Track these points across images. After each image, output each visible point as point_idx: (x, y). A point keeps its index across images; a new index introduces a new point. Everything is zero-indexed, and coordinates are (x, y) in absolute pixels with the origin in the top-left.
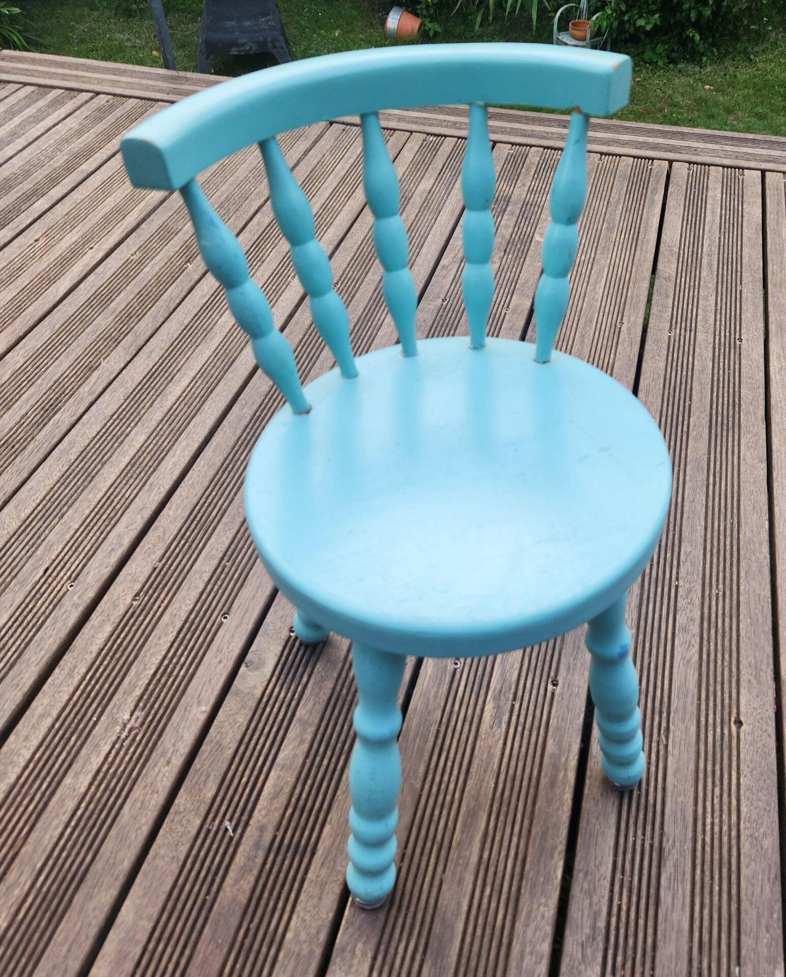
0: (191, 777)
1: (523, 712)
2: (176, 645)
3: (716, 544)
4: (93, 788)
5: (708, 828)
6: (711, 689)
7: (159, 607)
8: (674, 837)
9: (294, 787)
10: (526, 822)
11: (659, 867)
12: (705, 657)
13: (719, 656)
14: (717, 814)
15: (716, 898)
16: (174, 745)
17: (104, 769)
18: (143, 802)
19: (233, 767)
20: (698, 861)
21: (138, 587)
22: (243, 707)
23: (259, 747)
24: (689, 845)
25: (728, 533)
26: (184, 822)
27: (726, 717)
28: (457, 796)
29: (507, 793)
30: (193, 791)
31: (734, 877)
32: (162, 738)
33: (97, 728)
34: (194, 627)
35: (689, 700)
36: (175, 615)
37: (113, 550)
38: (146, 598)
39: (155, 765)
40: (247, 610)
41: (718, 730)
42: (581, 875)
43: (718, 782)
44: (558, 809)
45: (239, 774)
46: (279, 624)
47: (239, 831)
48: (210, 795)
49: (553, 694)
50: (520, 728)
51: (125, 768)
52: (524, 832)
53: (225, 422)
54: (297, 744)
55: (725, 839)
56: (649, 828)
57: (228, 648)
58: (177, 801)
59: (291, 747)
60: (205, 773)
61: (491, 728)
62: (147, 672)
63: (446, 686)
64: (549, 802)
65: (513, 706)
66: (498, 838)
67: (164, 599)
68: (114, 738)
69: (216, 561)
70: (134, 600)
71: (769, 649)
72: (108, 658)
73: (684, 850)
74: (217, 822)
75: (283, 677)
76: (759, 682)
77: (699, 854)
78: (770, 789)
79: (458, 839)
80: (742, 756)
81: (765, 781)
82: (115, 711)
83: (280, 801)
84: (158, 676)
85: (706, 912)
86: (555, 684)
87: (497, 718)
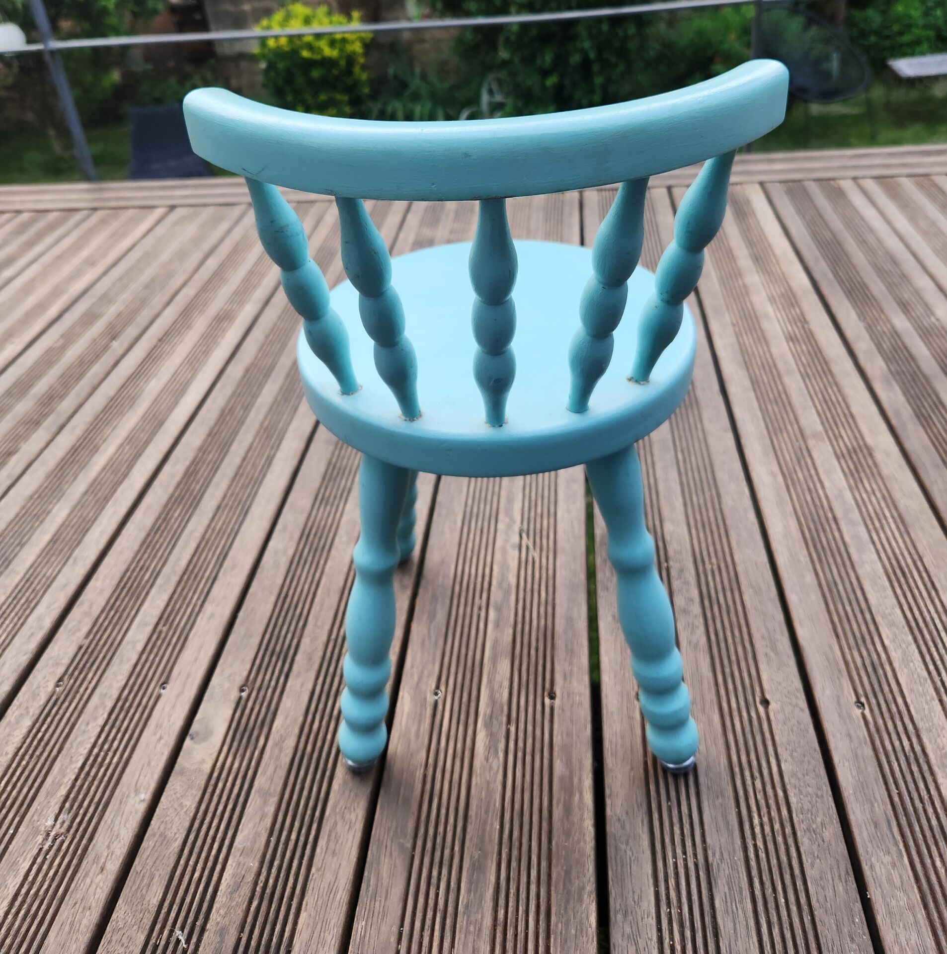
0: (131, 884)
1: (521, 735)
2: (107, 728)
3: (698, 518)
4: (10, 917)
5: (757, 830)
6: (727, 670)
7: (87, 689)
8: (720, 848)
9: (259, 874)
10: (544, 864)
11: (710, 889)
12: (713, 637)
13: (729, 634)
14: (764, 810)
15: (784, 913)
16: (108, 847)
17: (23, 891)
18: (72, 924)
19: (182, 862)
20: (754, 872)
21: (61, 670)
22: (190, 787)
23: (212, 832)
24: (740, 854)
25: (709, 505)
26: (124, 940)
27: (750, 698)
28: (457, 848)
29: (516, 833)
30: (134, 900)
31: (799, 883)
32: (94, 841)
33: (14, 842)
34: (127, 704)
35: (706, 687)
36: (106, 695)
37: (32, 635)
38: (72, 681)
39: (86, 875)
40: (188, 676)
41: (745, 714)
42: (620, 917)
43: (757, 774)
44: (579, 842)
45: (189, 869)
46: (227, 685)
47: (194, 940)
48: (155, 901)
49: (552, 709)
50: (520, 754)
51: (50, 886)
52: (543, 877)
53: (156, 483)
54: (258, 820)
55: (780, 839)
56: (689, 843)
57: (169, 721)
58: (114, 916)
59: (251, 825)
60: (147, 875)
61: (487, 759)
62: (73, 766)
63: (427, 722)
64: (568, 834)
65: (508, 731)
66: (512, 891)
67: (92, 679)
68: (35, 851)
69: (150, 628)
70: (57, 686)
71: (780, 616)
72: (27, 757)
73: (736, 863)
74: (166, 933)
75: (235, 744)
76: (777, 653)
77: (753, 863)
78: (817, 770)
79: (465, 901)
80: (777, 738)
81: (809, 763)
82: (35, 818)
83: (242, 894)
84: (87, 768)
85: (776, 931)
86: (552, 697)
87: (491, 747)
